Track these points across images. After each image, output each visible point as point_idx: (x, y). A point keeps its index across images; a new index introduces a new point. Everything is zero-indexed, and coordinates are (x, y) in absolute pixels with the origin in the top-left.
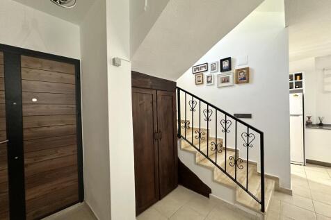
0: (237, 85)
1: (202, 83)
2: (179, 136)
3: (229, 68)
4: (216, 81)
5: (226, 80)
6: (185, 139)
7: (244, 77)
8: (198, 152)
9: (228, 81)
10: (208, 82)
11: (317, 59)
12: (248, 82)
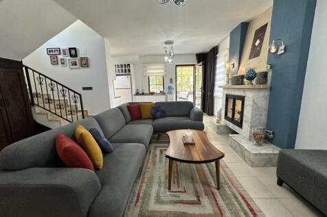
0: (82, 68)
1: (58, 64)
2: (33, 104)
3: (76, 56)
4: (68, 63)
5: (75, 64)
6: (38, 105)
7: (85, 63)
8: (49, 113)
9: (76, 65)
10: (62, 64)
11: (140, 56)
12: (88, 66)
